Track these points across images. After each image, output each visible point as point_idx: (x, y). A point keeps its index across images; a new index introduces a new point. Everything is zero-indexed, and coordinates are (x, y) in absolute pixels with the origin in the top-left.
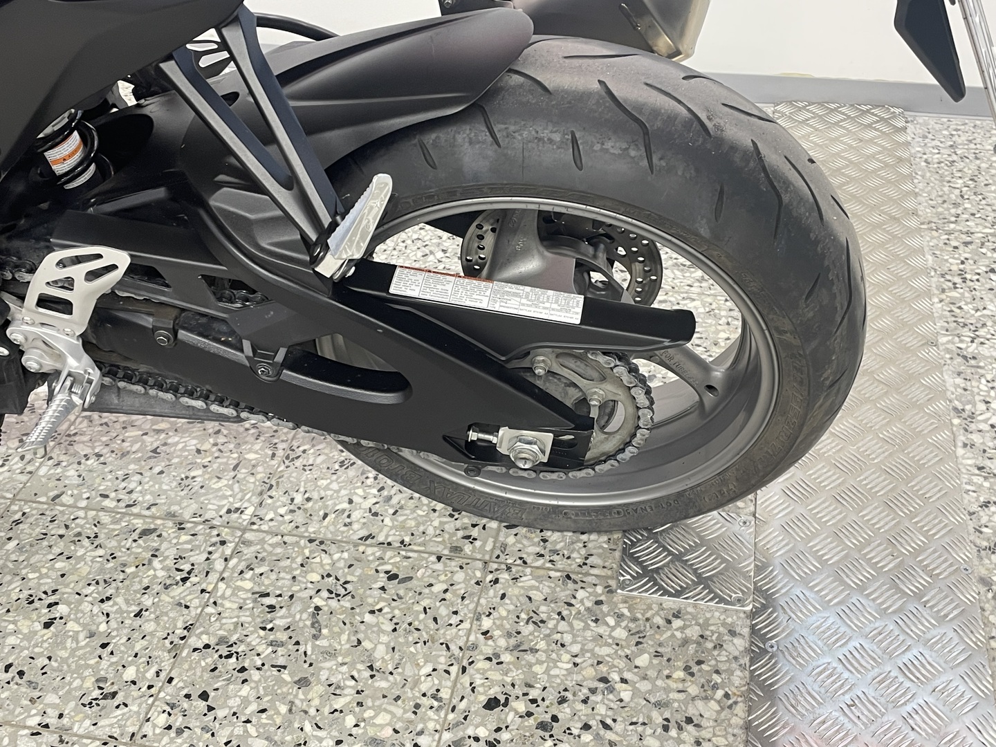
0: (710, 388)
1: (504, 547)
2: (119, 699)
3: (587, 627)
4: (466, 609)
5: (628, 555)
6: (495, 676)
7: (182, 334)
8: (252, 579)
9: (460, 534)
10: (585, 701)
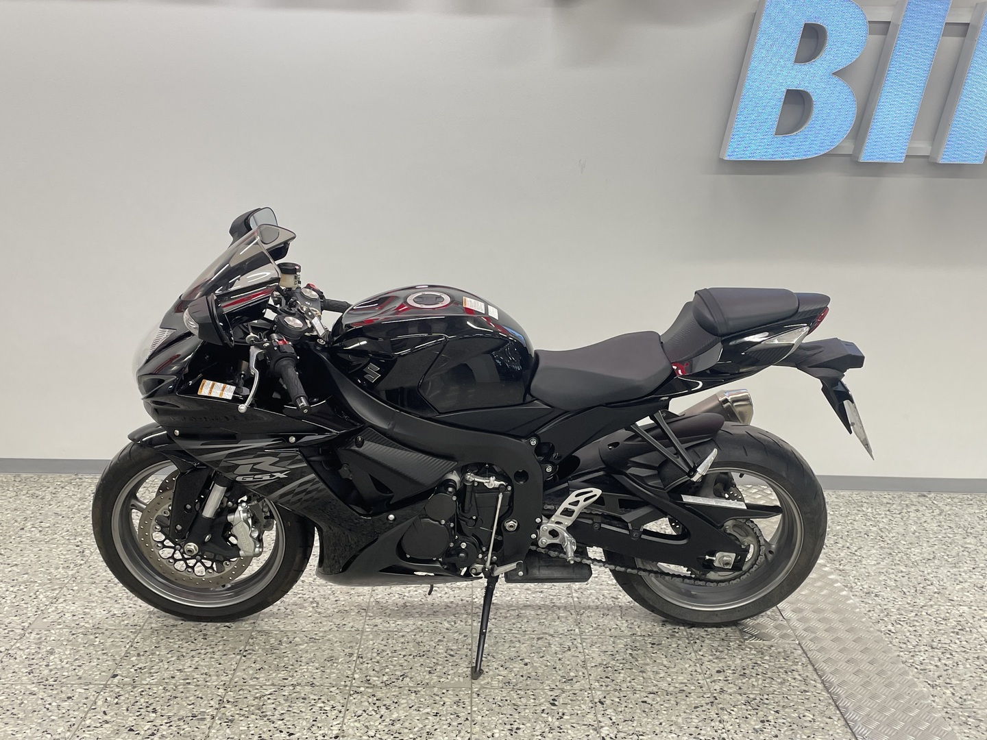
0: (771, 552)
1: (692, 634)
2: (575, 680)
3: (740, 651)
4: (690, 650)
5: (742, 631)
6: (714, 665)
7: (603, 526)
8: (597, 648)
9: (670, 631)
10: (753, 669)
